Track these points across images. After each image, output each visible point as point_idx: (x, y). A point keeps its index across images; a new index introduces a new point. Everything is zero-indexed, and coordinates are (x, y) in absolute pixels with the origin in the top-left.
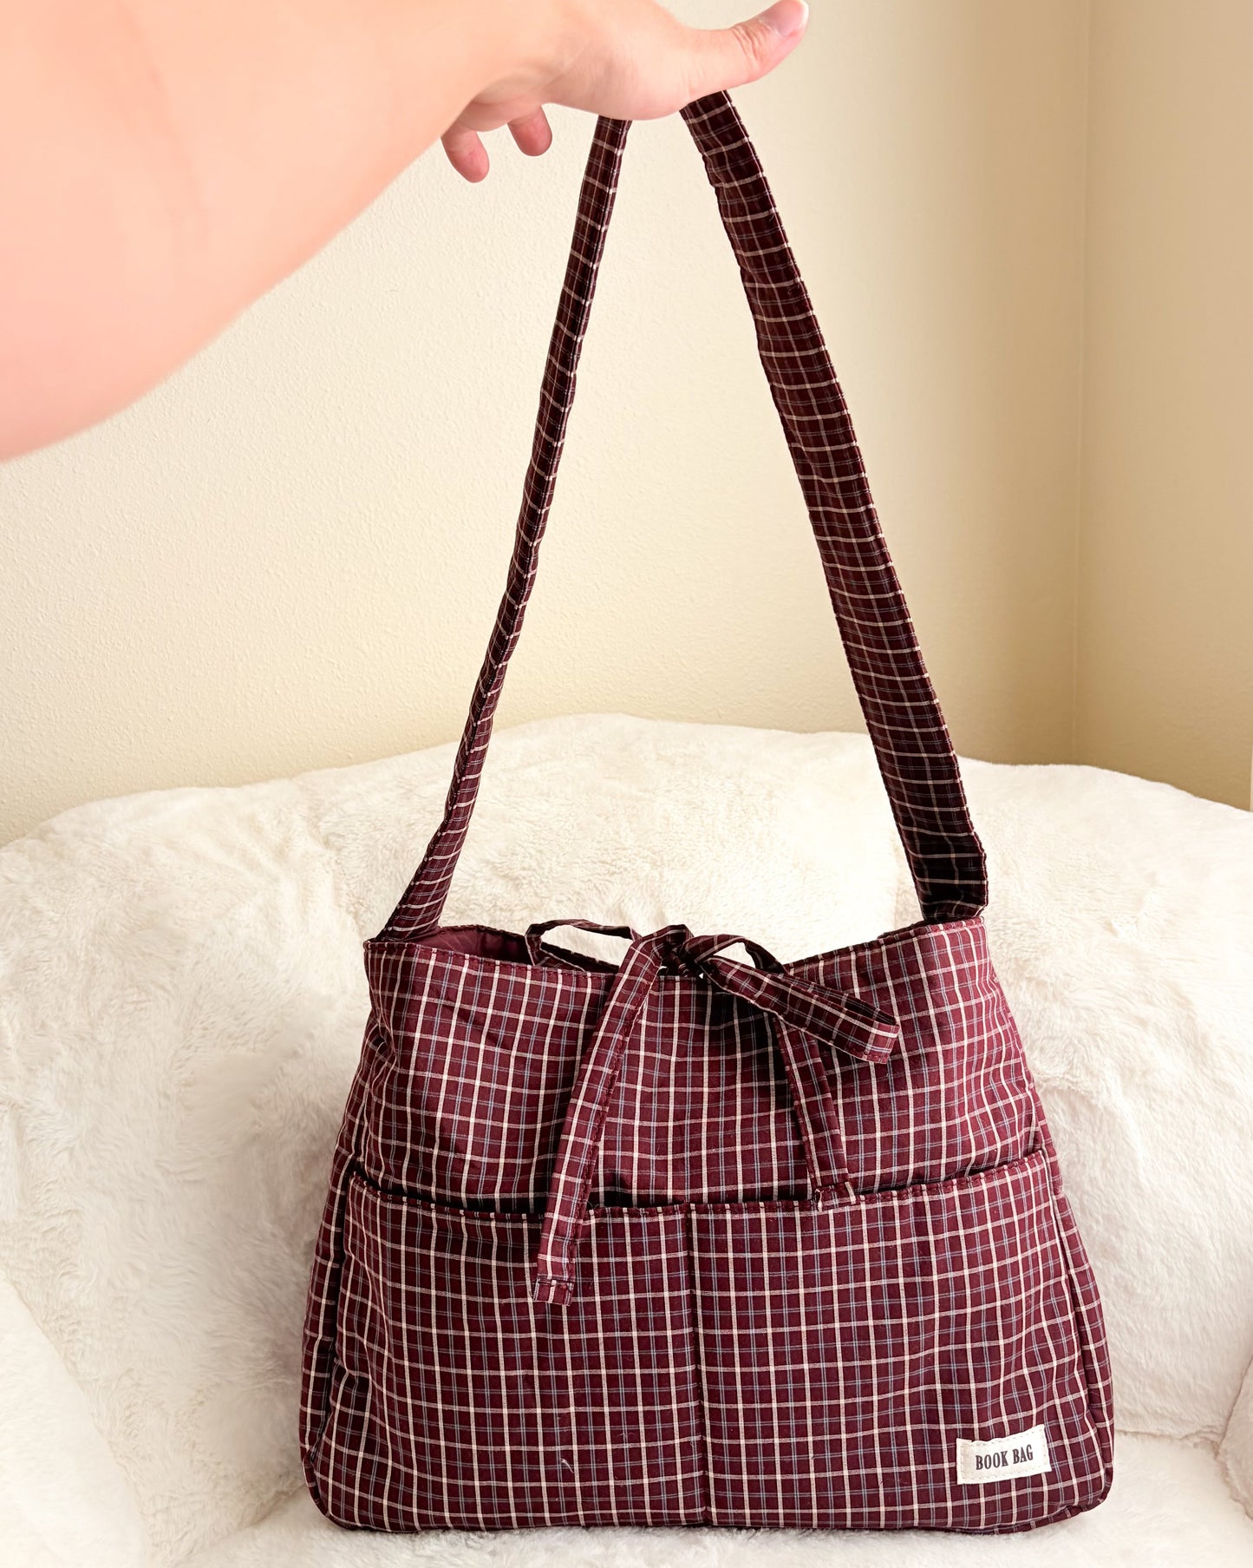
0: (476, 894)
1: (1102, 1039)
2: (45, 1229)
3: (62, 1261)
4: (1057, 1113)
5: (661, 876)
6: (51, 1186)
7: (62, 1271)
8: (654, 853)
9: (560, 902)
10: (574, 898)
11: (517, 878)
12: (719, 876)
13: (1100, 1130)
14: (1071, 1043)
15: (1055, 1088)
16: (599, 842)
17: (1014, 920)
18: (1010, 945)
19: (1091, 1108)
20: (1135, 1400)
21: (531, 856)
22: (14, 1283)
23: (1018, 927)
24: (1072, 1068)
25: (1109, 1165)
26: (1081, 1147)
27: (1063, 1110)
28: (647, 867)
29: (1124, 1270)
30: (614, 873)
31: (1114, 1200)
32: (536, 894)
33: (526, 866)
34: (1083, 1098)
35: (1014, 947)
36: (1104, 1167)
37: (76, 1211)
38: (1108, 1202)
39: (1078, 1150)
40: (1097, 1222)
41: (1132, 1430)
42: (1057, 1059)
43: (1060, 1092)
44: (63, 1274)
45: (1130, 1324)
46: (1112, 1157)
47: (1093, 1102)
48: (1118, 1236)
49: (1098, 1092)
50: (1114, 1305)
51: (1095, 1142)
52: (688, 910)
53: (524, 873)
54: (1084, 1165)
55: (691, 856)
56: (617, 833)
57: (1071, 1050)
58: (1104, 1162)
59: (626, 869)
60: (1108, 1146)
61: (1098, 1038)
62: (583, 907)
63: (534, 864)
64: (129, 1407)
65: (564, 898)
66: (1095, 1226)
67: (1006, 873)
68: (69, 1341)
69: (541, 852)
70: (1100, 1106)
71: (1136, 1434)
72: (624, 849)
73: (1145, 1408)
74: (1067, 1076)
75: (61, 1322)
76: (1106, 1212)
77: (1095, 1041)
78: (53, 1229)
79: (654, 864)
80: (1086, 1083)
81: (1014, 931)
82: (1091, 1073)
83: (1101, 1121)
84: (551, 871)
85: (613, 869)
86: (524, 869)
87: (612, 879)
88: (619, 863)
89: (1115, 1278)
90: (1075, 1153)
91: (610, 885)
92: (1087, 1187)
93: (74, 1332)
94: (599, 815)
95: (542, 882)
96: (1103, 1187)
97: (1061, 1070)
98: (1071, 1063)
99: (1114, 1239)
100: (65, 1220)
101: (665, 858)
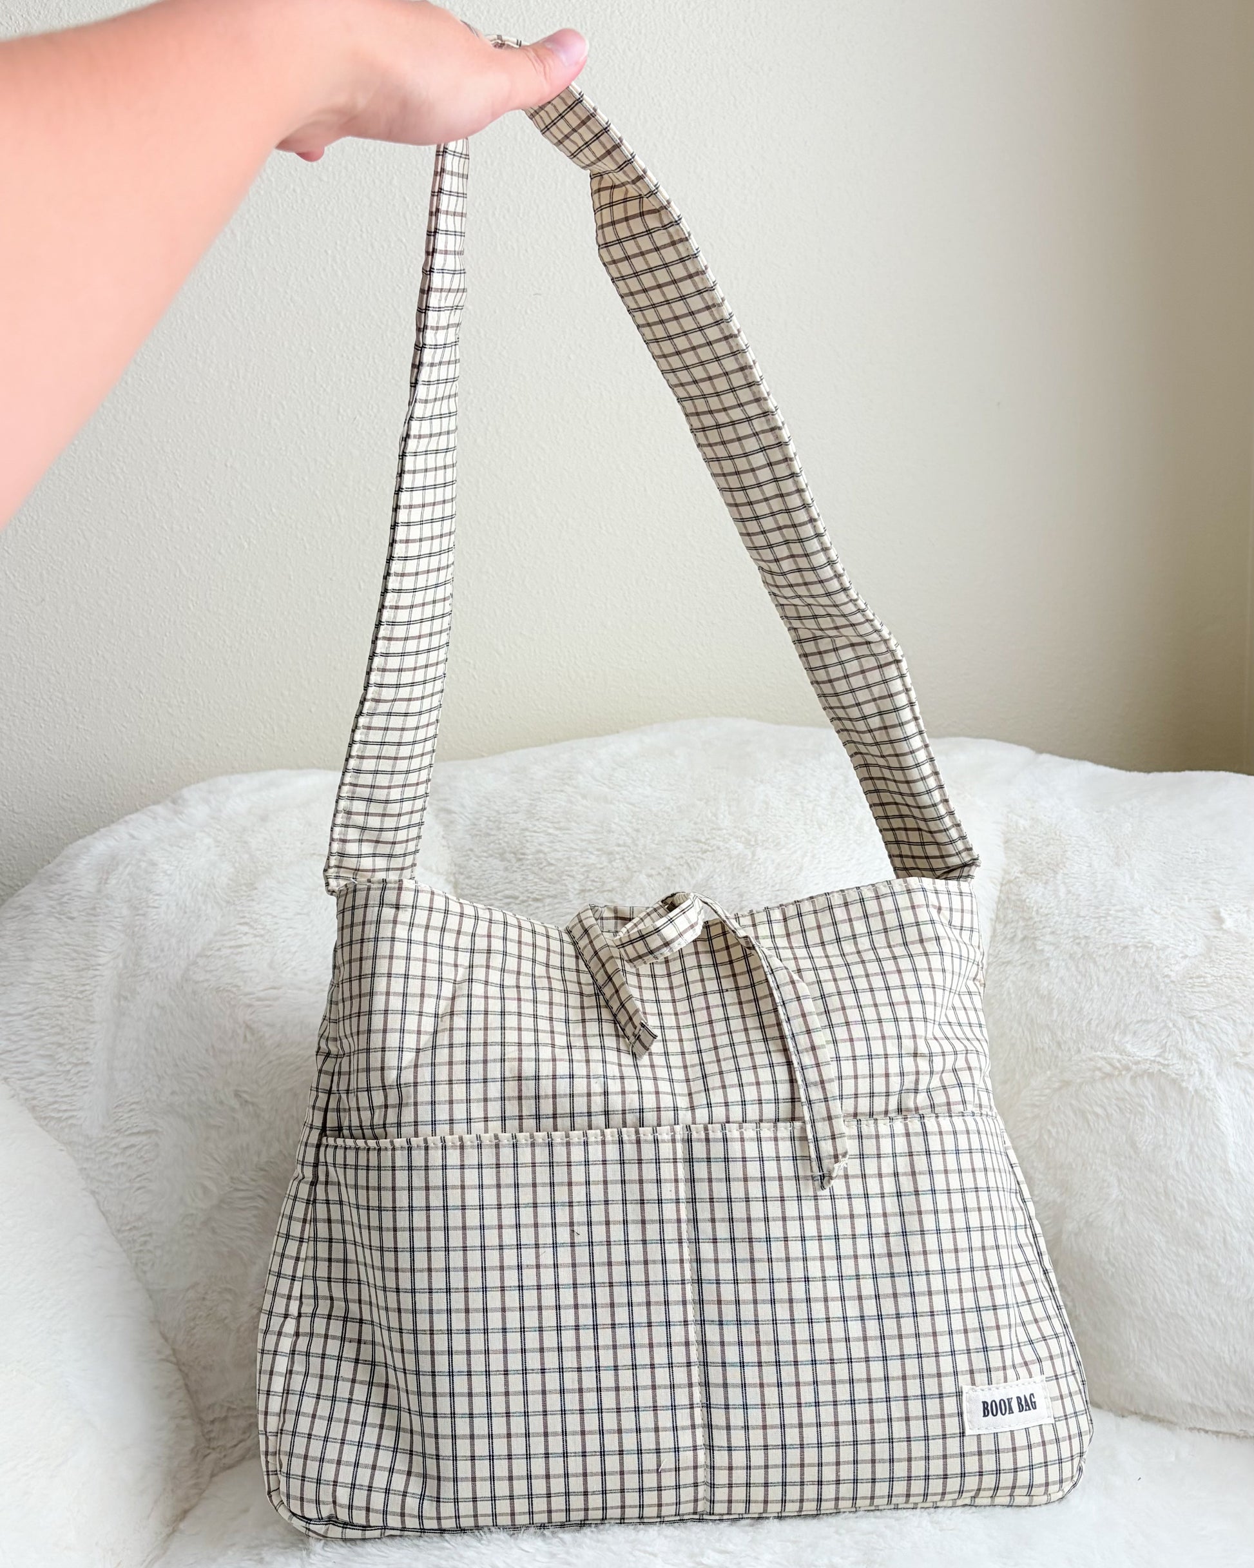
0: (570, 866)
1: (1198, 1022)
2: (124, 1145)
3: (139, 1176)
4: (1147, 1098)
5: (754, 854)
6: (133, 1106)
7: (138, 1185)
8: (749, 833)
9: (650, 876)
10: (664, 873)
11: (611, 853)
12: (813, 856)
13: (1189, 1114)
14: (1166, 1026)
15: (1145, 1071)
16: (695, 823)
17: (1118, 908)
18: (1110, 931)
19: (1181, 1091)
20: (1217, 1397)
21: (628, 834)
22: (93, 1193)
23: (1120, 914)
24: (1164, 1051)
25: (1196, 1149)
26: (1168, 1131)
27: (1153, 1095)
28: (740, 846)
29: (1208, 1257)
30: (705, 851)
31: (1200, 1186)
32: (628, 869)
33: (621, 842)
34: (1174, 1081)
35: (1115, 932)
36: (1191, 1151)
37: (156, 1131)
38: (1193, 1187)
39: (1165, 1134)
40: (1182, 1207)
41: (1215, 1429)
42: (1149, 1042)
43: (1151, 1075)
44: (139, 1189)
45: (1214, 1316)
46: (1200, 1141)
47: (1184, 1084)
48: (1203, 1223)
49: (1189, 1075)
50: (1198, 1296)
51: (1183, 1126)
52: (777, 887)
53: (617, 849)
54: (1170, 1149)
55: (786, 836)
56: (715, 815)
57: (1165, 1034)
58: (1192, 1146)
59: (718, 848)
60: (1197, 1130)
61: (1194, 1021)
62: (673, 881)
63: (629, 841)
64: (194, 1319)
65: (654, 872)
66: (1179, 1212)
67: (1117, 864)
68: (140, 1251)
69: (638, 831)
70: (1191, 1089)
71: (1217, 1433)
72: (720, 829)
73: (1228, 1406)
74: (1158, 1059)
75: (134, 1232)
76: (1191, 1196)
77: (1191, 1024)
78: (133, 1146)
79: (747, 843)
80: (1177, 1065)
81: (1116, 918)
82: (1185, 1057)
83: (1191, 1106)
84: (645, 847)
85: (706, 847)
86: (619, 845)
87: (704, 856)
88: (712, 842)
89: (1199, 1266)
90: (1161, 1137)
91: (702, 863)
92: (1172, 1171)
93: (145, 1243)
94: (700, 800)
95: (634, 857)
96: (1188, 1171)
97: (1151, 1053)
98: (1164, 1046)
99: (1198, 1225)
100: (143, 1139)
101: (760, 837)
